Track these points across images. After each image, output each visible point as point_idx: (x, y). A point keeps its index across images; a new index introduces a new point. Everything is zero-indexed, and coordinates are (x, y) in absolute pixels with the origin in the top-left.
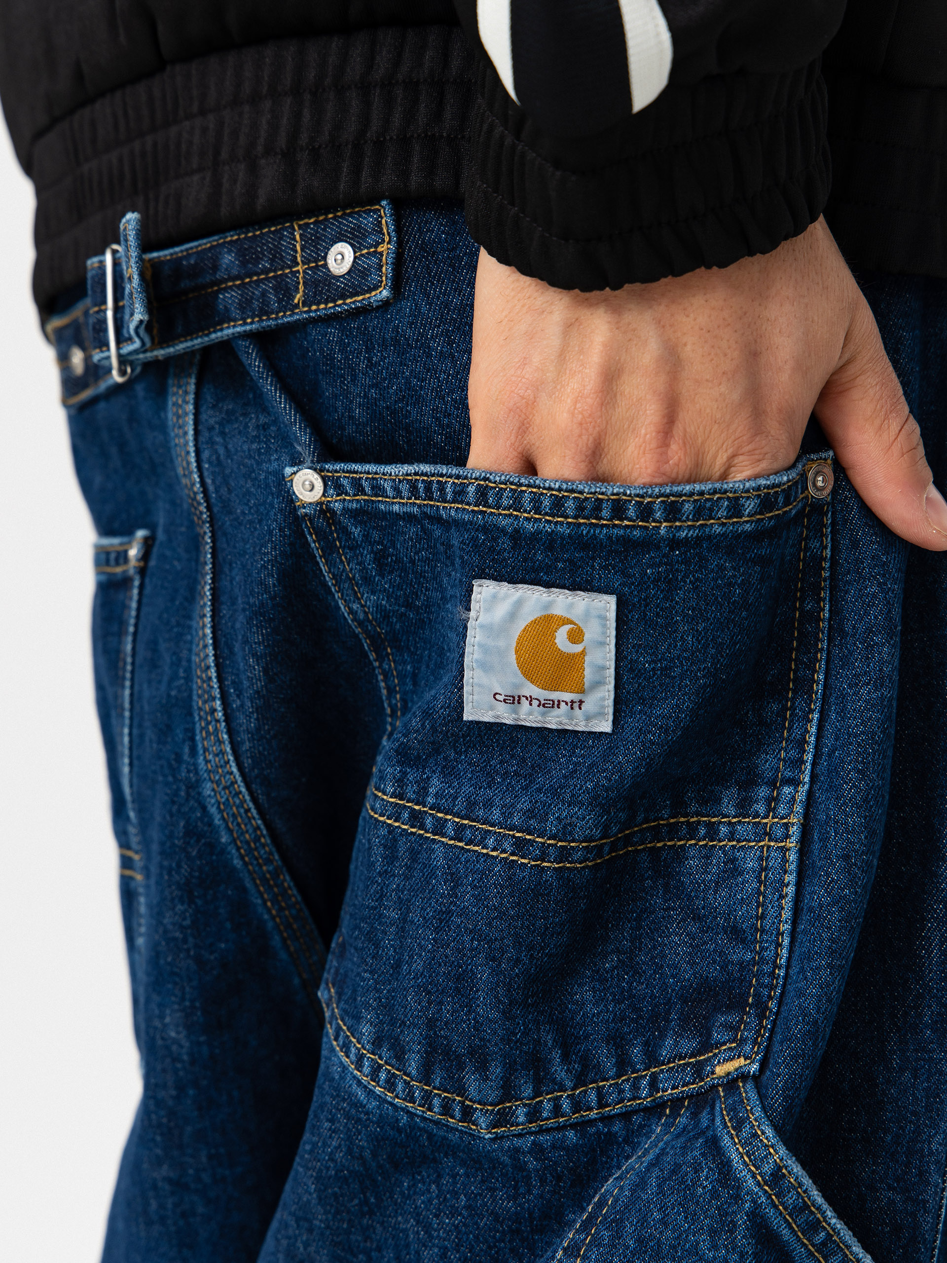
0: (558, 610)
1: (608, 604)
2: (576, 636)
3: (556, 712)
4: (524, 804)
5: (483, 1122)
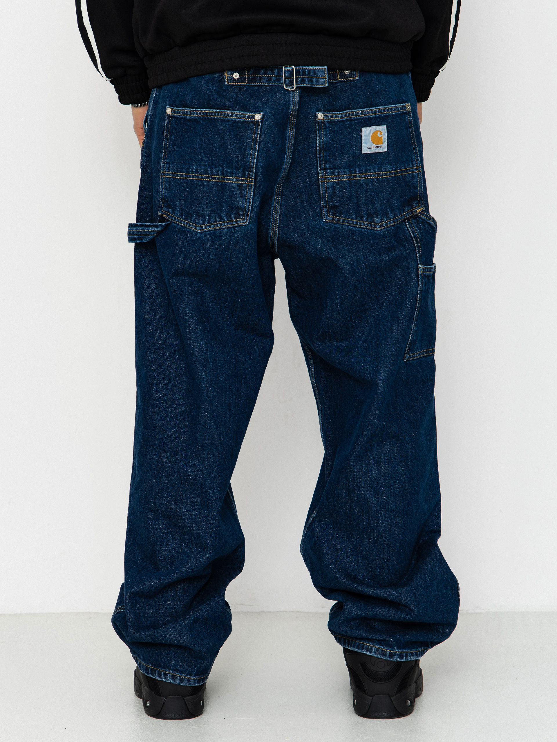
0: (377, 130)
1: (385, 127)
2: (381, 134)
3: (378, 149)
4: (377, 168)
5: (378, 227)
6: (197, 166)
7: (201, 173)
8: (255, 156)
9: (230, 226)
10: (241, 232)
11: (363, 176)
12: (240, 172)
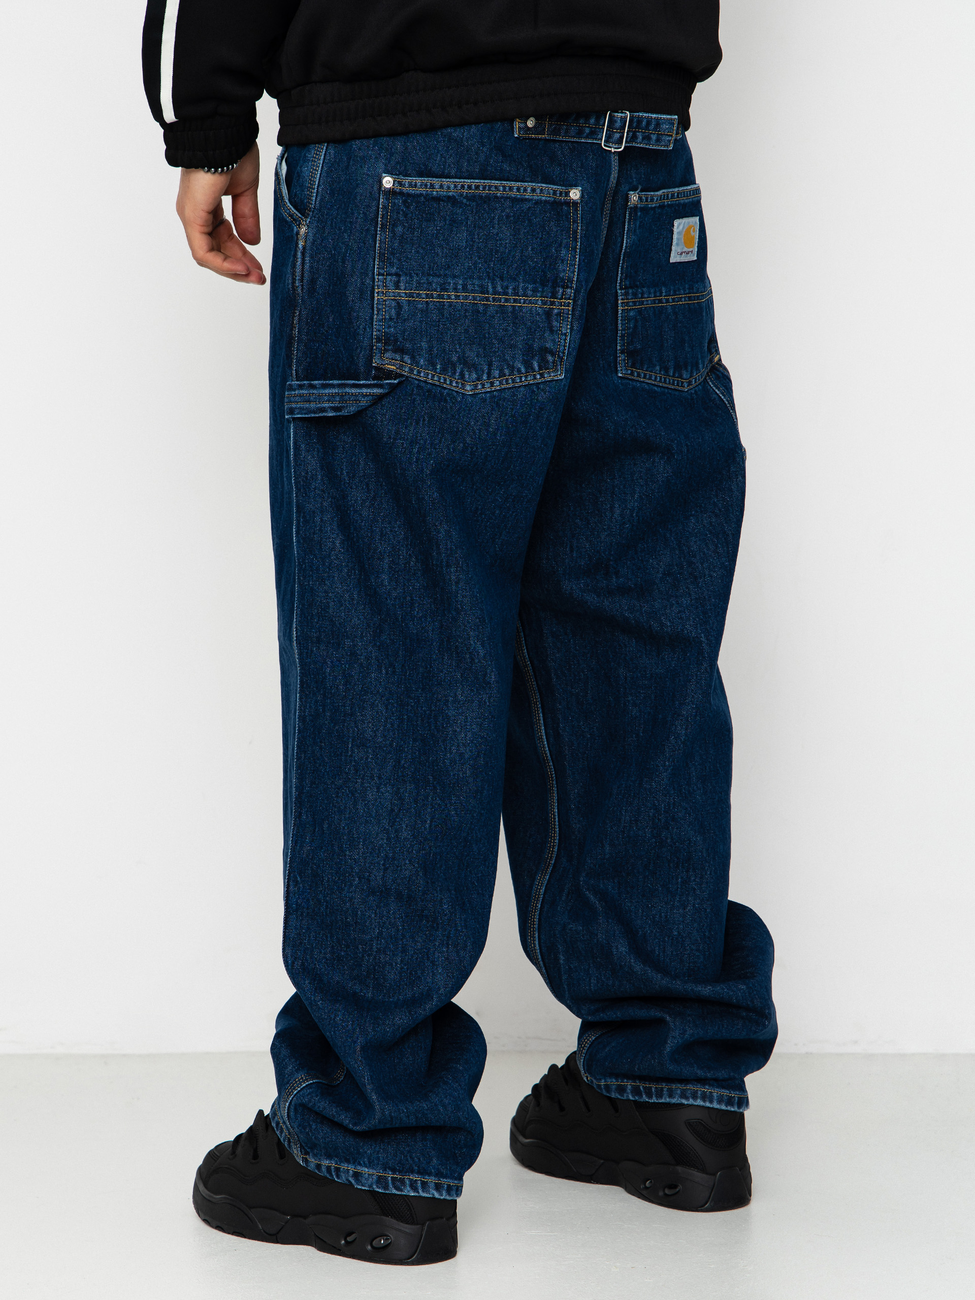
3: (689, 255)
5: (685, 385)
6: (466, 279)
7: (473, 291)
8: (576, 261)
9: (531, 382)
10: (549, 392)
11: (671, 300)
12: (548, 290)
